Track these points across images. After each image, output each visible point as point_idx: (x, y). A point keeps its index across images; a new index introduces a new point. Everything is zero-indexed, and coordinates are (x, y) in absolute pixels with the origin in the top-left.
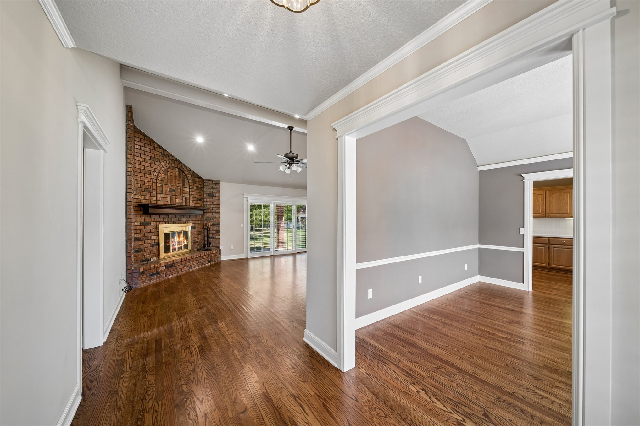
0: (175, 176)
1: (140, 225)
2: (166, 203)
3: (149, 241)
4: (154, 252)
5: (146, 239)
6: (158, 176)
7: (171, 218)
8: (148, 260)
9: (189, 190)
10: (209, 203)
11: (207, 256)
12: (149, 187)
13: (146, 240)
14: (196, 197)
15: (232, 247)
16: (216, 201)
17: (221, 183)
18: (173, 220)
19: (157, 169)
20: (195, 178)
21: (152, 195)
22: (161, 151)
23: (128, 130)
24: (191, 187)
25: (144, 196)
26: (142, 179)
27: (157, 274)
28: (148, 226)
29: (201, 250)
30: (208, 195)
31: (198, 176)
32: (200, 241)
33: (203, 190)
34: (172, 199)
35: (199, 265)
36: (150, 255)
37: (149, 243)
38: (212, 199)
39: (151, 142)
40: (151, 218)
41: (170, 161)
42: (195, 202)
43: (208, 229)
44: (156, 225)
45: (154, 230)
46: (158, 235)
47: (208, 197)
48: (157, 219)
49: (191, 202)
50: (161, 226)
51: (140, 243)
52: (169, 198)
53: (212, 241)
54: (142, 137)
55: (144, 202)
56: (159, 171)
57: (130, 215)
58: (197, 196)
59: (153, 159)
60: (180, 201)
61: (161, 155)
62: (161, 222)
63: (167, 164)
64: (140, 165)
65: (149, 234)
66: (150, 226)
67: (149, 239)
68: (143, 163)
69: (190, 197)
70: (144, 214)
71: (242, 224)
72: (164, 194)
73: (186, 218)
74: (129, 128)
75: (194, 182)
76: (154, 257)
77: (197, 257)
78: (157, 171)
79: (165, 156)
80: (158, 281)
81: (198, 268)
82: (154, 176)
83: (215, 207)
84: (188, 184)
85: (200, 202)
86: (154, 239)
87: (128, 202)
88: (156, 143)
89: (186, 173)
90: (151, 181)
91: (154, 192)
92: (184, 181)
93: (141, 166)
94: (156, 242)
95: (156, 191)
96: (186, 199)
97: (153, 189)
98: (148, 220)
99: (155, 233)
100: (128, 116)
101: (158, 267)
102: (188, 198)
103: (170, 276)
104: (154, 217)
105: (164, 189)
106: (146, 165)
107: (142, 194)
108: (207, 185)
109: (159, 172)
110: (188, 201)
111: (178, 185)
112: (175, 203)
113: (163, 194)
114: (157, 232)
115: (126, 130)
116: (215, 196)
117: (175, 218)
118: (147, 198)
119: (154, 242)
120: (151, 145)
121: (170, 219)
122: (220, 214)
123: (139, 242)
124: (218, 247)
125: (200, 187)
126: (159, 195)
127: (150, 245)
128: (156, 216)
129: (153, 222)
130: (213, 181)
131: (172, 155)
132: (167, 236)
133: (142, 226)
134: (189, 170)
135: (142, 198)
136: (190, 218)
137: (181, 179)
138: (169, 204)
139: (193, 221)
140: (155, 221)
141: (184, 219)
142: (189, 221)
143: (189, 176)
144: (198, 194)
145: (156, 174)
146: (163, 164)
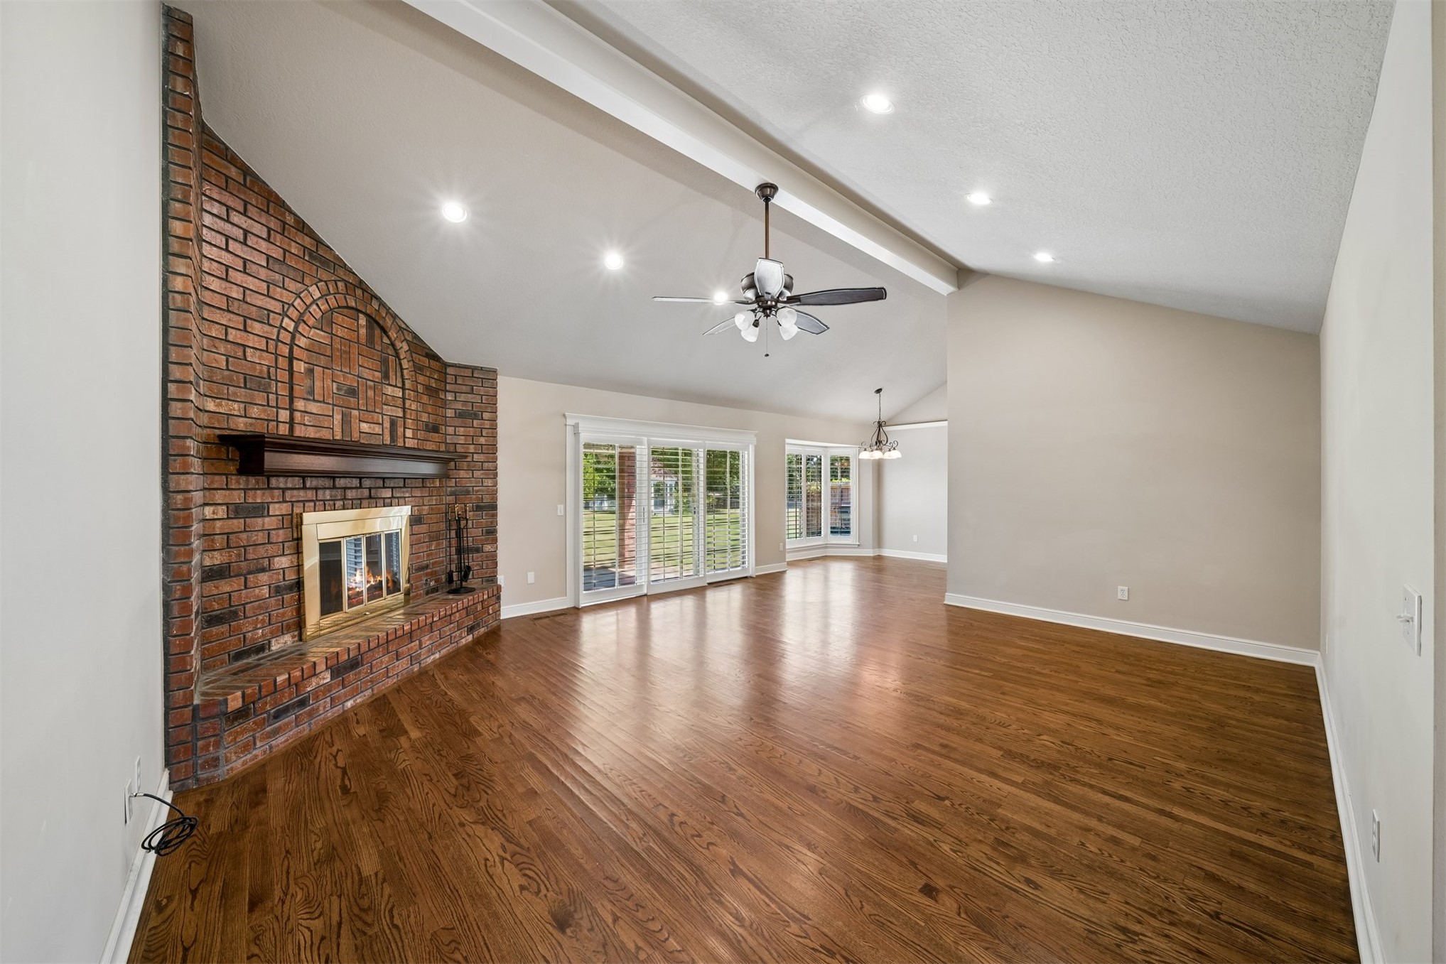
0: (358, 343)
1: (228, 518)
2: (325, 434)
3: (264, 578)
4: (283, 615)
5: (252, 567)
6: (298, 335)
7: (345, 488)
8: (261, 649)
9: (400, 395)
10: (461, 440)
11: (464, 611)
12: (261, 371)
13: (250, 573)
14: (425, 417)
15: (531, 577)
16: (484, 434)
17: (501, 380)
18: (350, 494)
19: (292, 308)
20: (421, 357)
21: (273, 403)
22: (307, 241)
23: (174, 116)
24: (408, 385)
25: (242, 405)
26: (233, 335)
27: (298, 706)
28: (259, 520)
29: (437, 591)
30: (461, 415)
31: (427, 351)
32: (436, 562)
33: (443, 397)
34: (346, 420)
35: (440, 644)
36: (267, 630)
37: (262, 585)
38: (473, 427)
39: (269, 201)
40: (269, 488)
41: (340, 284)
42: (420, 434)
43: (463, 523)
44: (291, 515)
45: (281, 532)
46: (298, 551)
47: (460, 420)
48: (295, 492)
49: (409, 433)
50: (309, 518)
51: (225, 586)
52: (338, 417)
53: (473, 561)
54: (233, 172)
55: (241, 427)
56: (302, 314)
57: (183, 477)
58: (426, 415)
59: (277, 268)
60: (374, 429)
61: (307, 258)
62: (307, 504)
63: (330, 294)
64: (226, 280)
65: (261, 551)
66: (267, 519)
67: (263, 570)
68: (238, 277)
69: (404, 417)
70: (241, 472)
71: (559, 506)
72: (320, 402)
73: (392, 488)
74: (177, 107)
75: (418, 369)
76: (283, 634)
77: (435, 619)
78: (294, 315)
79: (320, 262)
80: (305, 729)
81: (437, 656)
82: (282, 331)
83: (482, 453)
84: (399, 374)
85: (437, 435)
86: (283, 566)
87: (171, 422)
88: (291, 212)
89: (393, 334)
90: (271, 349)
91: (284, 391)
92: (385, 362)
93: (228, 284)
94: (291, 576)
95: (291, 389)
96: (393, 424)
97: (277, 381)
98: (259, 497)
99: (286, 544)
100: (172, 53)
101: (303, 679)
102: (400, 422)
103: (349, 703)
104: (282, 485)
105: (318, 384)
106: (251, 288)
107: (235, 394)
108: (456, 383)
109: (300, 320)
110: (400, 430)
111: (366, 374)
112: (356, 436)
113: (314, 400)
114: (293, 540)
115: (165, 113)
116: (482, 419)
117: (356, 488)
118: (255, 411)
119: (281, 577)
120: (271, 212)
121: (339, 494)
122: (496, 475)
123: (223, 582)
124: (492, 579)
125: (434, 385)
126: (300, 405)
127: (265, 591)
128: (291, 482)
129: (277, 505)
130: (473, 369)
131: (346, 265)
132: (330, 550)
133: (235, 521)
134: (403, 326)
135: (236, 413)
136: (405, 490)
137: (377, 355)
138: (338, 438)
139: (413, 499)
140: (284, 501)
141: (387, 493)
142: (401, 497)
143: (402, 346)
144: (430, 409)
145: (288, 323)
146: (315, 292)
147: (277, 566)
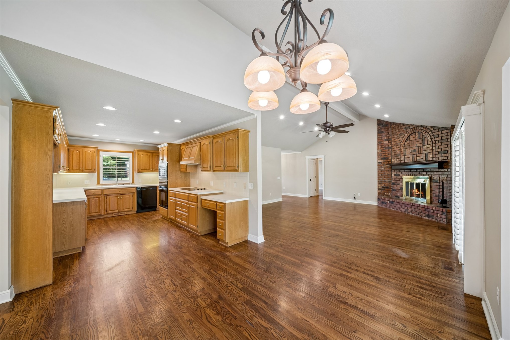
2: (409, 161)
5: (398, 184)
8: (399, 197)
12: (398, 153)
14: (439, 150)
18: (414, 173)
20: (437, 132)
22: (404, 127)
25: (396, 159)
26: (395, 149)
28: (398, 177)
34: (413, 158)
44: (402, 176)
45: (401, 179)
48: (403, 172)
50: (404, 177)
51: (394, 186)
52: (411, 157)
55: (396, 163)
60: (420, 158)
62: (405, 175)
65: (399, 182)
67: (399, 185)
68: (395, 141)
72: (408, 155)
73: (426, 172)
76: (401, 196)
78: (402, 141)
82: (401, 145)
85: (446, 154)
90: (399, 149)
92: (424, 140)
98: (398, 173)
102: (429, 154)
104: (401, 171)
105: (407, 152)
106: (397, 141)
110: (429, 156)
111: (418, 145)
112: (415, 160)
117: (415, 172)
120: (399, 127)
121: (412, 173)
127: (400, 188)
128: (403, 171)
132: (407, 184)
133: (395, 177)
136: (431, 172)
137: (421, 140)
138: (411, 161)
139: (435, 175)
140: (402, 174)
141: (425, 173)
142: (430, 174)
143: (428, 133)
144: (442, 147)
145: (402, 143)
146: (406, 135)
147: (401, 185)
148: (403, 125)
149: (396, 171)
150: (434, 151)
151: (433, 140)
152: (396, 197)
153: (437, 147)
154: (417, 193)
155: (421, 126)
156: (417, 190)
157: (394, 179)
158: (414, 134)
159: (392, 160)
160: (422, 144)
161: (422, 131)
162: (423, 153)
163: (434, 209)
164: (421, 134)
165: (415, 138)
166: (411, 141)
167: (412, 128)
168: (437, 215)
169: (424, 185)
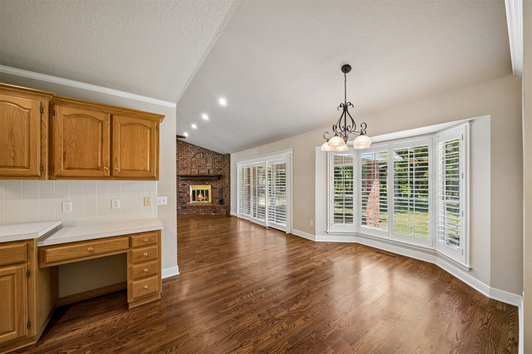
0: (201, 158)
2: (195, 174)
3: (186, 194)
5: (184, 192)
8: (186, 203)
9: (210, 164)
10: (225, 171)
14: (217, 168)
20: (216, 156)
21: (187, 171)
22: (191, 146)
24: (212, 162)
26: (182, 163)
28: (185, 186)
30: (225, 166)
33: (223, 162)
34: (199, 171)
36: (186, 201)
40: (186, 182)
42: (217, 171)
45: (188, 188)
48: (190, 182)
50: (191, 186)
51: (181, 194)
52: (197, 171)
54: (181, 143)
55: (183, 174)
56: (191, 157)
59: (187, 152)
60: (204, 172)
61: (191, 149)
63: (195, 152)
65: (186, 190)
67: (186, 193)
68: (182, 156)
69: (211, 169)
72: (194, 169)
75: (215, 158)
76: (188, 202)
78: (189, 157)
79: (193, 148)
81: (204, 214)
84: (210, 161)
85: (221, 171)
90: (187, 163)
92: (207, 159)
96: (209, 170)
97: (187, 167)
99: (189, 190)
103: (184, 213)
104: (188, 182)
105: (193, 166)
106: (184, 156)
107: (182, 170)
108: (225, 159)
111: (202, 163)
112: (200, 173)
117: (200, 182)
118: (184, 172)
119: (188, 194)
121: (197, 183)
125: (220, 160)
129: (187, 184)
131: (198, 146)
132: (194, 191)
133: (182, 186)
134: (211, 151)
136: (212, 182)
137: (205, 159)
138: (197, 174)
139: (215, 184)
140: (189, 184)
141: (208, 183)
142: (211, 184)
143: (210, 155)
144: (219, 166)
145: (189, 159)
146: (193, 153)
147: (188, 192)
148: (191, 144)
149: (182, 181)
150: (214, 168)
151: (213, 160)
152: (183, 203)
153: (216, 166)
154: (202, 198)
155: (205, 149)
156: (202, 196)
157: (181, 188)
158: (200, 153)
159: (179, 172)
160: (205, 162)
161: (206, 153)
162: (206, 169)
163: (219, 206)
164: (205, 155)
165: (200, 157)
166: (197, 159)
167: (198, 149)
168: (221, 210)
169: (207, 191)
